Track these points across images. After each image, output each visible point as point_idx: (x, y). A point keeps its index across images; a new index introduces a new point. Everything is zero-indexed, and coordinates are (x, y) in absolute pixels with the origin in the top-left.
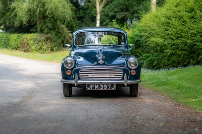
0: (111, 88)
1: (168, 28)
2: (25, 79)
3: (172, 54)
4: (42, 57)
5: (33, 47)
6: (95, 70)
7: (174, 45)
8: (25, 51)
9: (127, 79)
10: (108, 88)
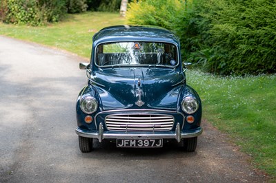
0: (155, 145)
1: (243, 7)
2: (12, 96)
3: (249, 53)
4: (33, 35)
5: (19, 15)
6: (130, 116)
7: (252, 37)
8: (4, 21)
9: (181, 130)
10: (150, 145)
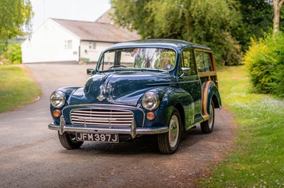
0: (111, 140)
6: (93, 110)
10: (107, 140)
